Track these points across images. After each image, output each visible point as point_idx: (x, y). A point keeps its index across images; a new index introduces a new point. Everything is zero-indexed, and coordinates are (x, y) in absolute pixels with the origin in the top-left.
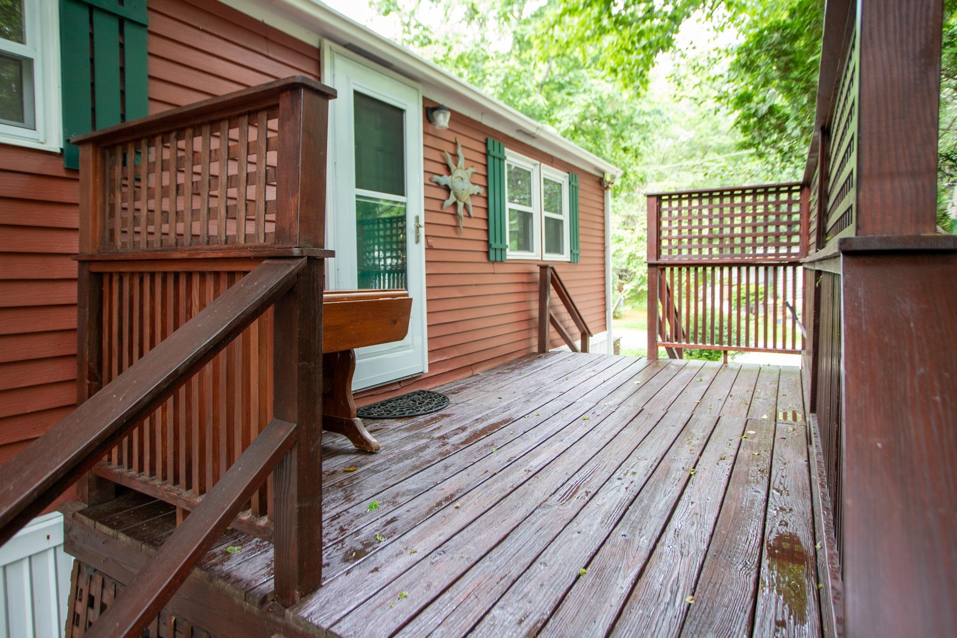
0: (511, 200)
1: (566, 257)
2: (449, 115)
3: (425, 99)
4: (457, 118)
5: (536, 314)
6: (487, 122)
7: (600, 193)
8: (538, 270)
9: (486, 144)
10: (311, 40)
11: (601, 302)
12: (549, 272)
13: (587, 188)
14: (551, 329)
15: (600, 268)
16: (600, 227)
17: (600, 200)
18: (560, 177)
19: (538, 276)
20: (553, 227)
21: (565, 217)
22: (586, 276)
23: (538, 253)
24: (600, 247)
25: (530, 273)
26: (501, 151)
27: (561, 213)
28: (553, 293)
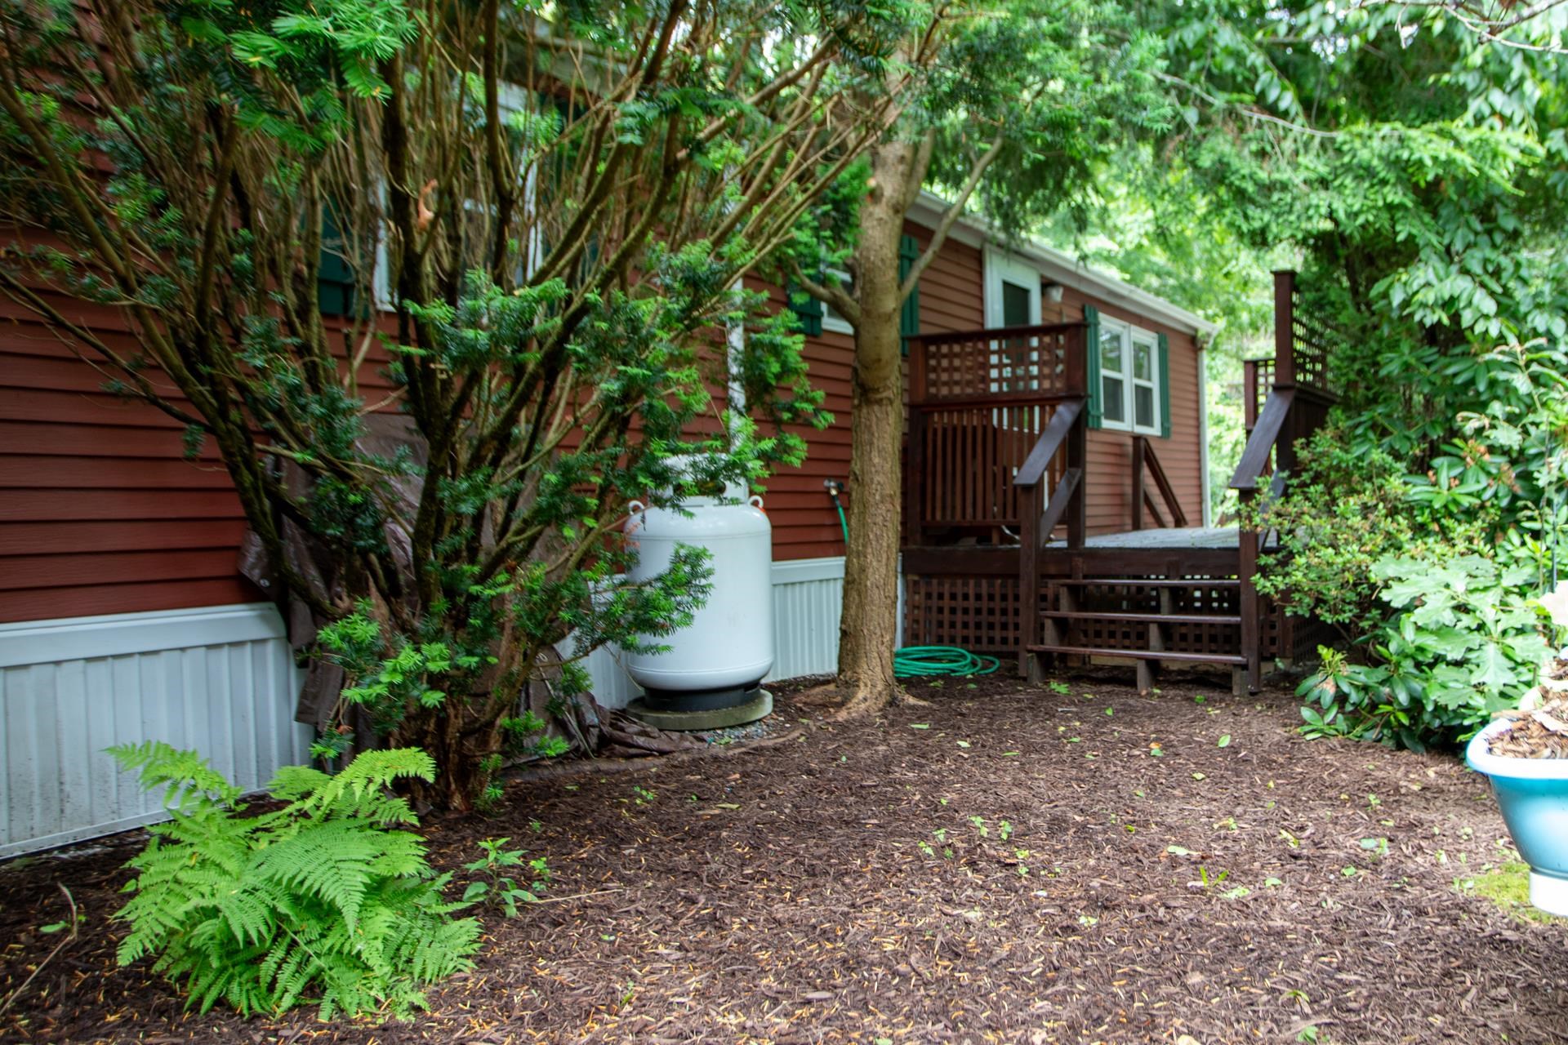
0: (1105, 367)
1: (1155, 431)
2: (1061, 290)
3: (1042, 277)
4: (1069, 291)
5: (1129, 490)
6: (1084, 289)
7: (1192, 355)
8: (1130, 442)
9: (1083, 311)
10: (974, 243)
11: (1195, 491)
12: (1142, 443)
13: (1178, 347)
14: (1145, 510)
15: (1194, 465)
16: (1193, 397)
17: (1192, 363)
18: (1148, 338)
19: (1130, 450)
20: (1143, 394)
21: (1154, 385)
22: (1179, 456)
23: (1128, 424)
24: (1193, 422)
25: (1121, 445)
26: (1096, 317)
27: (1149, 379)
28: (1146, 471)
